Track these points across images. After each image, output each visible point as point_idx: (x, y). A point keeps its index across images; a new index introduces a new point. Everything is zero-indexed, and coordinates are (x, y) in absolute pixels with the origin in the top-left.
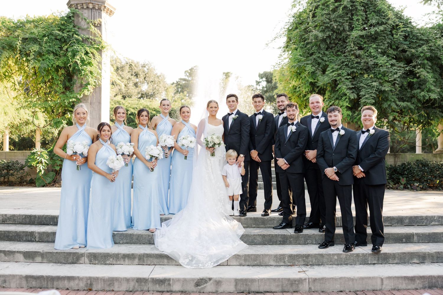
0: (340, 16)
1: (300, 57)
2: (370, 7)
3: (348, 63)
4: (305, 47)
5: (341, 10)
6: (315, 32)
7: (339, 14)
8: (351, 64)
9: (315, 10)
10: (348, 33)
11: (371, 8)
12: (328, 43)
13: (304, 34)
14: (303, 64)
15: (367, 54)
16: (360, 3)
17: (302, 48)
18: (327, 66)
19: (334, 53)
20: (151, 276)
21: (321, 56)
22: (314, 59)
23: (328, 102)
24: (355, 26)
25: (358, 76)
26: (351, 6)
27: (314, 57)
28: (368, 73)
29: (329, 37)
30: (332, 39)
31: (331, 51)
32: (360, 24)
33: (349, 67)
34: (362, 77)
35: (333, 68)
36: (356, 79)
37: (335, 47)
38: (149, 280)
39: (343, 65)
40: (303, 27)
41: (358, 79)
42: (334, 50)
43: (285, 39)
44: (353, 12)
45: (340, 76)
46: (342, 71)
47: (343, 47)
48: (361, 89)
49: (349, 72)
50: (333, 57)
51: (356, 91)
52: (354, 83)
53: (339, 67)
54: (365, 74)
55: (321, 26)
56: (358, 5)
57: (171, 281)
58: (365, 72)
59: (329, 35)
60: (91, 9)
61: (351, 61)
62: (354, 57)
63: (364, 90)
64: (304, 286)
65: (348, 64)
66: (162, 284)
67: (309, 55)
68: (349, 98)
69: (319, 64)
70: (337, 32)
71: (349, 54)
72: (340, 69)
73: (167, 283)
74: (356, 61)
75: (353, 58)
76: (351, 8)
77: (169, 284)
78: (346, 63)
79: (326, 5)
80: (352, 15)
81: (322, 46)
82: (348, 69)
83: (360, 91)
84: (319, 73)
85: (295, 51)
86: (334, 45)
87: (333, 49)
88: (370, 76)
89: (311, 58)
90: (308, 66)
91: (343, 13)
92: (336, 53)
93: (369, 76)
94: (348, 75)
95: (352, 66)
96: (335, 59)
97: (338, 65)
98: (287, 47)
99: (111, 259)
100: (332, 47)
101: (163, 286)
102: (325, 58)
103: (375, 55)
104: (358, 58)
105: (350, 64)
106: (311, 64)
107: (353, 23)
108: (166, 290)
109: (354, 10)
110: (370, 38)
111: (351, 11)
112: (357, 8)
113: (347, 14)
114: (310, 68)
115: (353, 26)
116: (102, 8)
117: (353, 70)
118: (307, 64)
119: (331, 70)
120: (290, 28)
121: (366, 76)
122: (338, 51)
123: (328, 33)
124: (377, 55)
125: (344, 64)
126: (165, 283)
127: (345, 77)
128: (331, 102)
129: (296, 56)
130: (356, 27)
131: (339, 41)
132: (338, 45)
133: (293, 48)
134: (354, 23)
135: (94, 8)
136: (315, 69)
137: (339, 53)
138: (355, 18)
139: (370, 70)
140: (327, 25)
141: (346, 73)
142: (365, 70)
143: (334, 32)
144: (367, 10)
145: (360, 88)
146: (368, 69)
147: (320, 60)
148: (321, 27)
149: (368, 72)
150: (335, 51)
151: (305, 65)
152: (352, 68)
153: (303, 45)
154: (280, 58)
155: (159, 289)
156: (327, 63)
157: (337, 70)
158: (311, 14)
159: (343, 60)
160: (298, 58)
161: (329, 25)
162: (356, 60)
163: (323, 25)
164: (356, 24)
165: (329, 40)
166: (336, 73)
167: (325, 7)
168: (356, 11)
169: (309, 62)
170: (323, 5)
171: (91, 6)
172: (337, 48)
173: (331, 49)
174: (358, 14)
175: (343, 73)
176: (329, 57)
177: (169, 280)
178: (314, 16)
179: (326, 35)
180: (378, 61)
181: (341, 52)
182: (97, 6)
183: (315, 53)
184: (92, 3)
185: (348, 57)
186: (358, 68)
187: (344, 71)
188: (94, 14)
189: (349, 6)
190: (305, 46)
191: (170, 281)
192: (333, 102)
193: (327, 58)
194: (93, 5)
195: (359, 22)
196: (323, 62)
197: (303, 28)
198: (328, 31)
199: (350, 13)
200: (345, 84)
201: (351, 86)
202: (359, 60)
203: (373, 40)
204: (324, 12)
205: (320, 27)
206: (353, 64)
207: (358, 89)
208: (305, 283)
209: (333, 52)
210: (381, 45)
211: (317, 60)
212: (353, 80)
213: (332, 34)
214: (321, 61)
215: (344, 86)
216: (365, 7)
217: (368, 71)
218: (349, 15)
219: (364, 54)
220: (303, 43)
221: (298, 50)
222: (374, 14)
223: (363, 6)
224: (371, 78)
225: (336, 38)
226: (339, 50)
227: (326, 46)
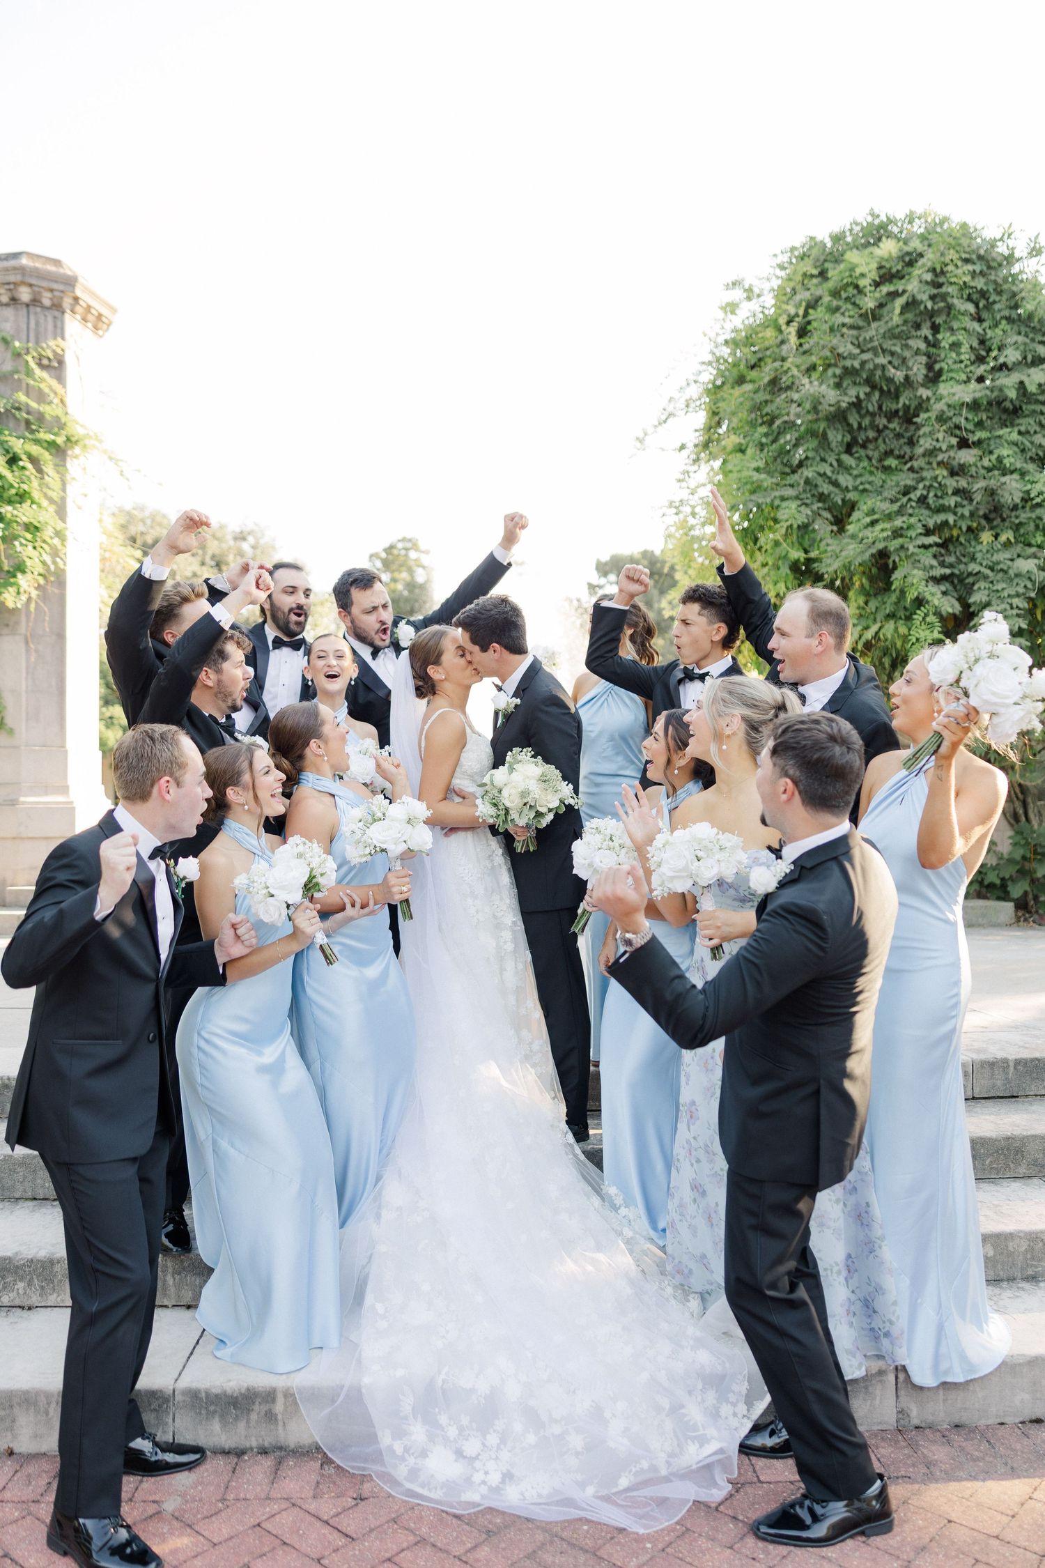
0: (892, 334)
1: (755, 473)
2: (994, 302)
3: (925, 493)
4: (774, 441)
5: (898, 311)
6: (810, 387)
7: (890, 325)
8: (936, 496)
9: (806, 314)
10: (924, 393)
11: (997, 307)
12: (855, 426)
13: (768, 397)
14: (768, 500)
15: (986, 462)
16: (961, 289)
17: (762, 446)
18: (853, 506)
19: (874, 462)
20: (185, 1383)
21: (829, 474)
22: (807, 482)
23: (859, 628)
24: (946, 367)
25: (958, 536)
26: (932, 298)
27: (808, 473)
28: (991, 528)
29: (857, 405)
30: (863, 412)
31: (862, 452)
32: (961, 362)
33: (928, 507)
34: (973, 543)
35: (872, 512)
36: (951, 547)
37: (876, 439)
38: (178, 1398)
39: (910, 500)
40: (765, 374)
41: (961, 548)
42: (874, 450)
43: (700, 418)
44: (939, 320)
45: (901, 536)
46: (905, 518)
47: (902, 441)
48: (973, 584)
49: (931, 523)
50: (871, 473)
51: (955, 587)
52: (952, 559)
53: (895, 507)
54: (983, 529)
55: (829, 366)
56: (955, 293)
57: (280, 1400)
58: (983, 522)
59: (857, 397)
60: (28, 305)
61: (936, 485)
62: (945, 473)
63: (982, 584)
64: (877, 1402)
65: (925, 497)
66: (237, 1418)
67: (787, 470)
68: (938, 613)
69: (822, 498)
70: (885, 388)
71: (930, 463)
72: (900, 512)
73: (258, 1409)
74: (955, 484)
75: (944, 477)
76: (929, 305)
77: (270, 1417)
78: (918, 493)
79: (844, 295)
80: (935, 329)
81: (836, 437)
82: (926, 512)
83: (970, 589)
84: (822, 527)
85: (739, 455)
86: (871, 434)
87: (871, 446)
88: (1003, 538)
89: (796, 477)
90: (784, 504)
91: (906, 322)
92: (880, 460)
93: (996, 536)
94: (928, 532)
95: (941, 501)
96: (878, 478)
97: (892, 501)
98: (706, 445)
99: (21, 1285)
100: (868, 440)
101: (242, 1425)
102: (844, 480)
103: (1018, 465)
104: (957, 474)
105: (931, 494)
106: (797, 498)
107: (939, 356)
108: (254, 1444)
109: (940, 311)
110: (995, 409)
111: (932, 314)
112: (950, 308)
113: (918, 326)
114: (792, 513)
115: (937, 367)
116: (67, 302)
117: (940, 518)
118: (783, 499)
119: (868, 520)
120: (719, 383)
121: (986, 537)
122: (888, 453)
123: (853, 392)
124: (1025, 465)
125: (912, 496)
126: (249, 1411)
127: (919, 542)
128: (867, 628)
129: (745, 474)
130: (950, 371)
131: (889, 421)
132: (887, 432)
133: (730, 447)
134: (943, 356)
135: (35, 301)
136: (809, 513)
137: (892, 462)
138: (946, 338)
139: (1001, 516)
140: (848, 363)
141: (920, 525)
142: (986, 517)
143: (873, 387)
144: (985, 315)
145: (970, 580)
146: (995, 514)
147: (825, 486)
148: (830, 372)
149: (995, 523)
150: (876, 455)
151: (777, 502)
152: (942, 509)
153: (766, 435)
154: (684, 484)
155: (223, 1437)
156: (852, 496)
157: (889, 517)
158: (792, 330)
159: (909, 482)
160: (750, 477)
161: (857, 364)
162: (951, 483)
163: (836, 365)
164: (950, 362)
165: (857, 416)
166: (887, 525)
167: (841, 303)
168: (949, 314)
169: (790, 492)
170: (835, 294)
171: (25, 294)
172: (884, 442)
173: (864, 446)
174: (955, 325)
175: (908, 528)
176: (856, 476)
177: (269, 1396)
178: (802, 333)
179: (847, 399)
180: (1029, 487)
181: (900, 457)
182: (49, 295)
183: (809, 462)
184: (31, 285)
185: (925, 474)
186: (960, 510)
187: (913, 520)
188: (37, 324)
189: (925, 297)
190: (771, 438)
191: (274, 1401)
192: (874, 628)
193: (849, 478)
194: (34, 293)
195: (958, 354)
196: (836, 490)
197: (766, 380)
198: (855, 383)
199: (928, 324)
200: (918, 565)
201: (939, 571)
202: (963, 483)
203: (1004, 417)
204: (839, 319)
205: (825, 370)
206: (942, 497)
207: (961, 581)
208: (878, 1392)
209: (870, 459)
210: (1035, 432)
211: (816, 486)
212: (943, 551)
213: (866, 394)
214: (831, 488)
215: (915, 572)
216: (977, 306)
217: (993, 520)
218: (926, 331)
219: (979, 464)
220: (764, 429)
221: (750, 452)
222: (1008, 327)
223: (969, 299)
224: (1007, 544)
225: (880, 407)
226: (892, 452)
227: (848, 438)
